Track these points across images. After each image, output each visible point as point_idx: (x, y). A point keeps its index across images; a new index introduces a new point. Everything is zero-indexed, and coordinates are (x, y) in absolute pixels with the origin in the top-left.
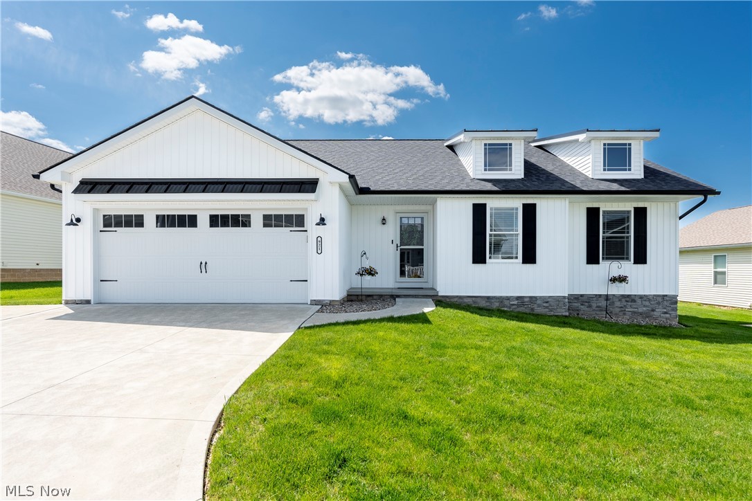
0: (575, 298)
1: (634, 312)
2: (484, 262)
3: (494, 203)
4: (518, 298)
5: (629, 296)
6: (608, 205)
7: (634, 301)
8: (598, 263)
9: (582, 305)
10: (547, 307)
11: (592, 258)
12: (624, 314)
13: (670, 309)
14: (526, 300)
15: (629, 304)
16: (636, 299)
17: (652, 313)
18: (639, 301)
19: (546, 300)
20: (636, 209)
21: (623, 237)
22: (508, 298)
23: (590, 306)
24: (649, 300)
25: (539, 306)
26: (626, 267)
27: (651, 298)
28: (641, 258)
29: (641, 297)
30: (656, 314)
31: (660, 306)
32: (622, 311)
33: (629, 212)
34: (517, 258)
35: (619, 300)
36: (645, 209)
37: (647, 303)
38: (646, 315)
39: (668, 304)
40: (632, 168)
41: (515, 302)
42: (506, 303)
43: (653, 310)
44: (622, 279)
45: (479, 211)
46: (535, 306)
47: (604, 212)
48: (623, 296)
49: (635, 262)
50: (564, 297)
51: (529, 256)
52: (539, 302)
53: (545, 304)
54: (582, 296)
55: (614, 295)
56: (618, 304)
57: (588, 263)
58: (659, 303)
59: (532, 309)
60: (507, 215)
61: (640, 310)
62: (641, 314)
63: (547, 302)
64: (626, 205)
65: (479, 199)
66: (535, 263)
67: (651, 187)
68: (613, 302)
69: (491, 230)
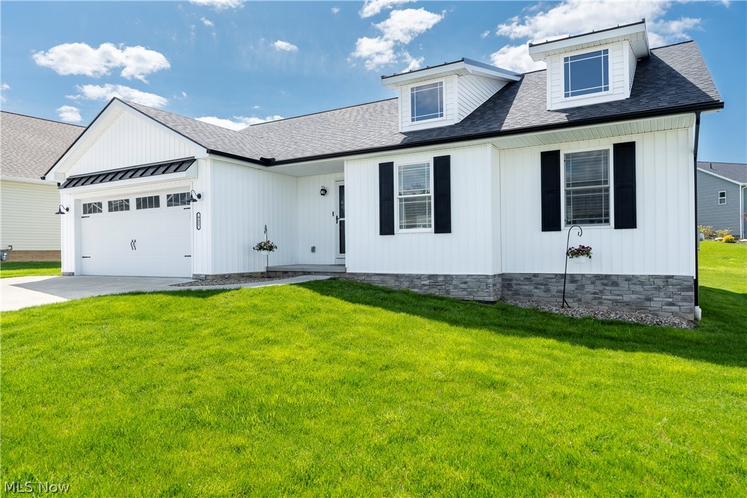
0: (507, 281)
1: (616, 302)
2: (392, 233)
3: (401, 160)
4: (430, 277)
5: (607, 277)
6: (571, 144)
7: (615, 284)
8: (558, 228)
9: (536, 288)
10: (464, 289)
11: (550, 222)
12: (601, 303)
13: (679, 297)
14: (440, 279)
15: (607, 288)
16: (620, 281)
17: (648, 303)
18: (625, 285)
19: (464, 280)
20: (616, 146)
21: (600, 190)
22: (419, 277)
23: (547, 291)
24: (642, 284)
25: (456, 287)
26: (591, 235)
27: (643, 279)
28: (626, 219)
29: (628, 279)
30: (654, 305)
31: (662, 294)
32: (595, 299)
33: (607, 151)
34: (430, 226)
35: (593, 283)
36: (631, 145)
37: (638, 288)
38: (638, 306)
39: (675, 290)
40: (610, 85)
41: (427, 282)
42: (417, 282)
43: (649, 300)
44: (583, 251)
45: (386, 172)
46: (451, 287)
47: (567, 156)
48: (598, 277)
49: (617, 226)
50: (487, 276)
51: (443, 224)
52: (455, 282)
53: (463, 286)
54: (535, 275)
55: (583, 275)
56: (590, 288)
57: (543, 230)
58: (658, 289)
59: (448, 292)
60: (413, 173)
61: (626, 298)
62: (628, 304)
63: (466, 283)
64: (601, 140)
65: (385, 158)
66: (449, 231)
67: (644, 104)
68: (583, 286)
69: (400, 194)
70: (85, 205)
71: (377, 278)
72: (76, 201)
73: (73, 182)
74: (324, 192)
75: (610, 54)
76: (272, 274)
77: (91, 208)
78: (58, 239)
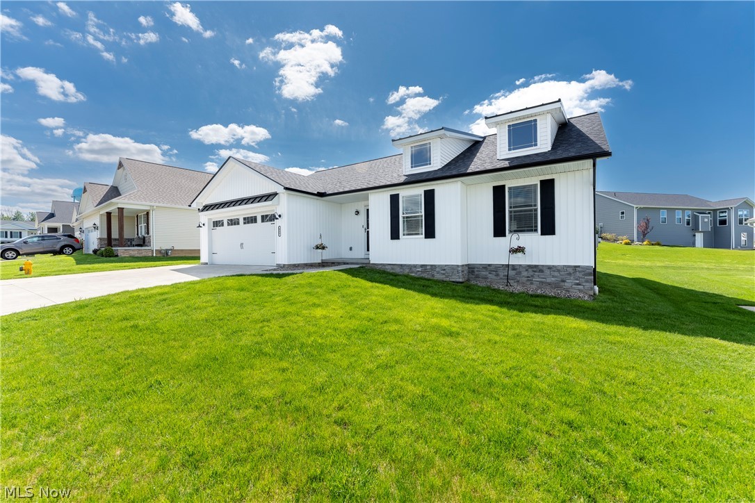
0: (471, 269)
1: (542, 282)
2: (398, 238)
3: (405, 193)
4: (422, 266)
5: (536, 266)
6: (513, 181)
7: (541, 271)
8: (504, 235)
9: (490, 273)
10: (444, 274)
11: (499, 231)
12: (532, 284)
13: (583, 280)
14: (428, 267)
15: (536, 273)
16: (544, 269)
17: (563, 284)
18: (547, 272)
19: (443, 268)
20: (542, 182)
21: (531, 210)
22: (415, 266)
23: (497, 275)
24: (559, 271)
25: (438, 273)
26: (526, 239)
27: (559, 268)
28: (549, 228)
29: (550, 267)
30: (567, 285)
31: (572, 278)
32: (528, 280)
33: (536, 185)
34: (422, 234)
35: (527, 270)
36: (552, 181)
37: (556, 274)
38: (556, 286)
39: (581, 276)
40: (538, 143)
41: (420, 269)
42: (414, 269)
43: (564, 281)
44: (520, 250)
45: (394, 199)
46: (435, 272)
47: (510, 188)
48: (530, 266)
49: (543, 234)
50: (458, 266)
51: (430, 233)
52: (437, 269)
53: (442, 272)
54: (489, 265)
55: (520, 265)
56: (525, 274)
57: (494, 236)
58: (570, 274)
59: (433, 276)
60: (412, 201)
61: (548, 280)
62: (549, 284)
63: (444, 270)
64: (532, 178)
65: (394, 191)
66: (434, 237)
67: (560, 154)
68: (520, 272)
69: (403, 214)
70: (214, 222)
71: (389, 267)
72: (209, 219)
73: (207, 208)
74: (357, 213)
75: (538, 123)
76: (325, 264)
77: (217, 224)
78: (199, 244)
